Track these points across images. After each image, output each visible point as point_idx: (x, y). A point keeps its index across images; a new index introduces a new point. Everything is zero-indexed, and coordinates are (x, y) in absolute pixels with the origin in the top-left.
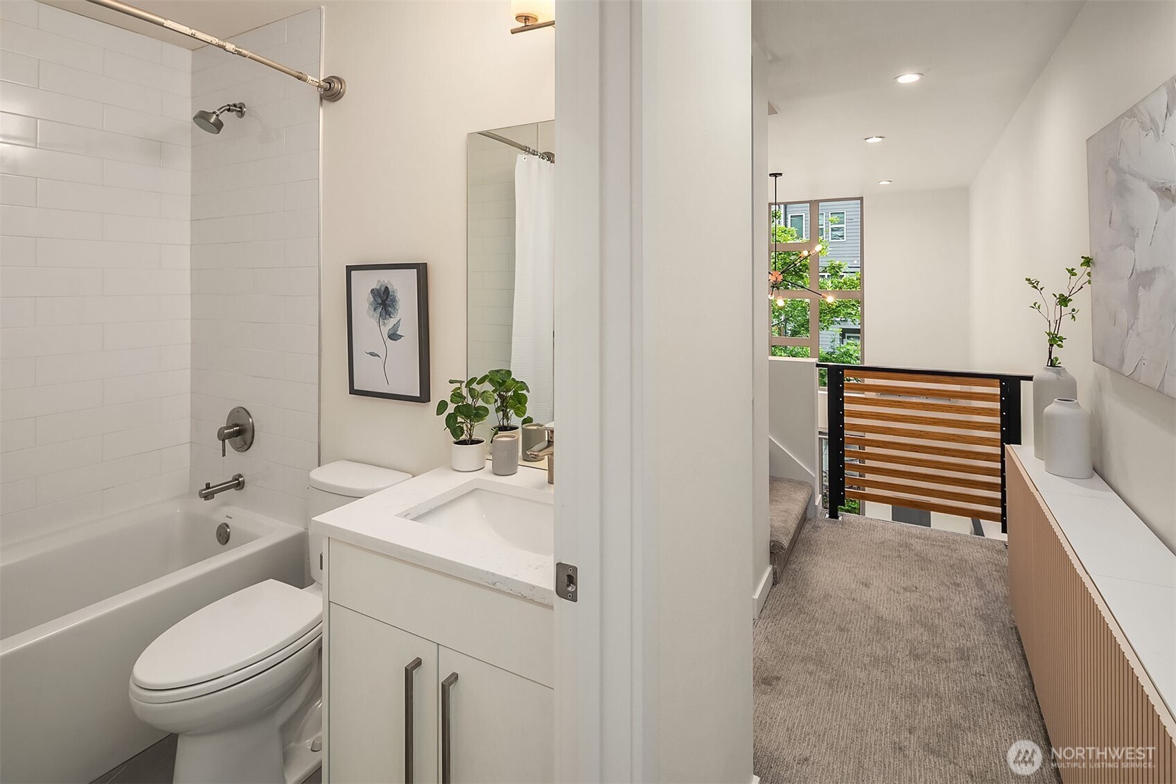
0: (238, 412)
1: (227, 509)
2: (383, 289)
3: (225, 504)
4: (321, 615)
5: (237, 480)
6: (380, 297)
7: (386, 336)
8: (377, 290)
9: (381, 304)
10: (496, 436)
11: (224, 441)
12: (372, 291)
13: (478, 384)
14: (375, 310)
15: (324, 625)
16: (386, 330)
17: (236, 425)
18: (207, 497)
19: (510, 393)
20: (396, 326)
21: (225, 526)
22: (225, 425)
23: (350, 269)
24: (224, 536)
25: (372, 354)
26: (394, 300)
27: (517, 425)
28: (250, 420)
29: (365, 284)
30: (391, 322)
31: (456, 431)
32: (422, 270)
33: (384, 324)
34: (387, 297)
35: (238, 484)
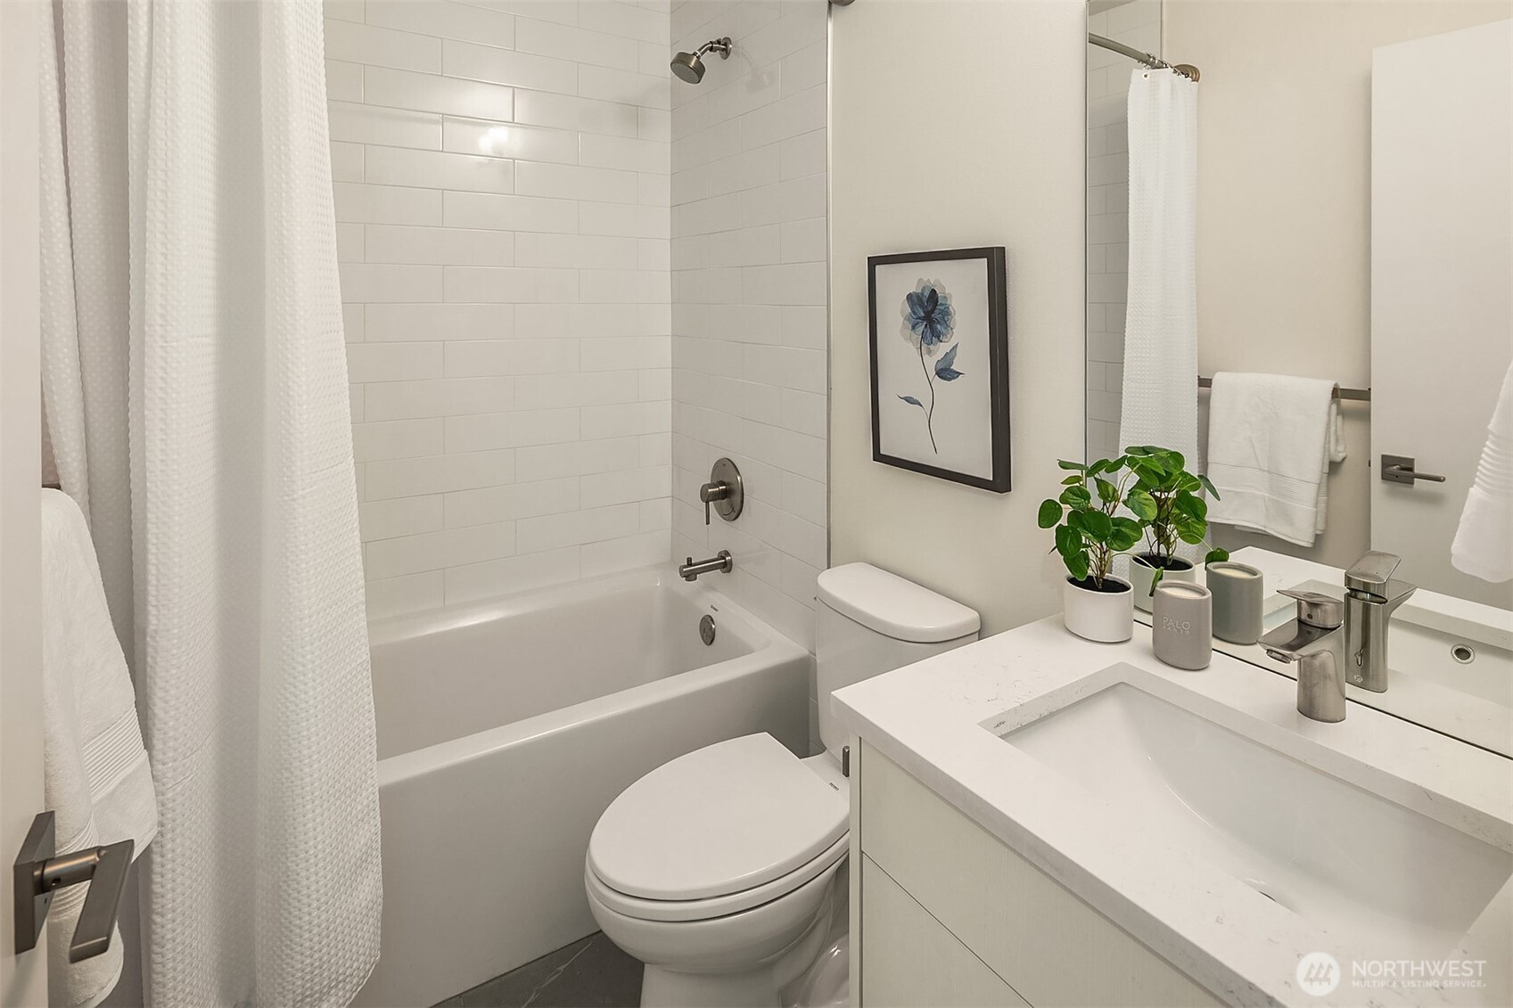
0: (724, 465)
1: (711, 596)
2: (927, 294)
3: (710, 587)
4: (846, 821)
5: (724, 558)
6: (922, 305)
7: (932, 373)
8: (917, 295)
9: (923, 319)
10: (1159, 583)
11: (707, 503)
12: (909, 297)
13: (1107, 471)
14: (913, 328)
15: (852, 838)
16: (932, 362)
17: (722, 483)
18: (690, 576)
19: (1172, 495)
20: (949, 357)
21: (709, 620)
22: (709, 482)
23: (873, 262)
24: (708, 632)
25: (909, 400)
26: (946, 313)
27: (1189, 560)
28: (739, 478)
29: (898, 285)
30: (942, 349)
31: (1075, 561)
32: (996, 259)
33: (929, 352)
34: (934, 308)
35: (724, 564)
